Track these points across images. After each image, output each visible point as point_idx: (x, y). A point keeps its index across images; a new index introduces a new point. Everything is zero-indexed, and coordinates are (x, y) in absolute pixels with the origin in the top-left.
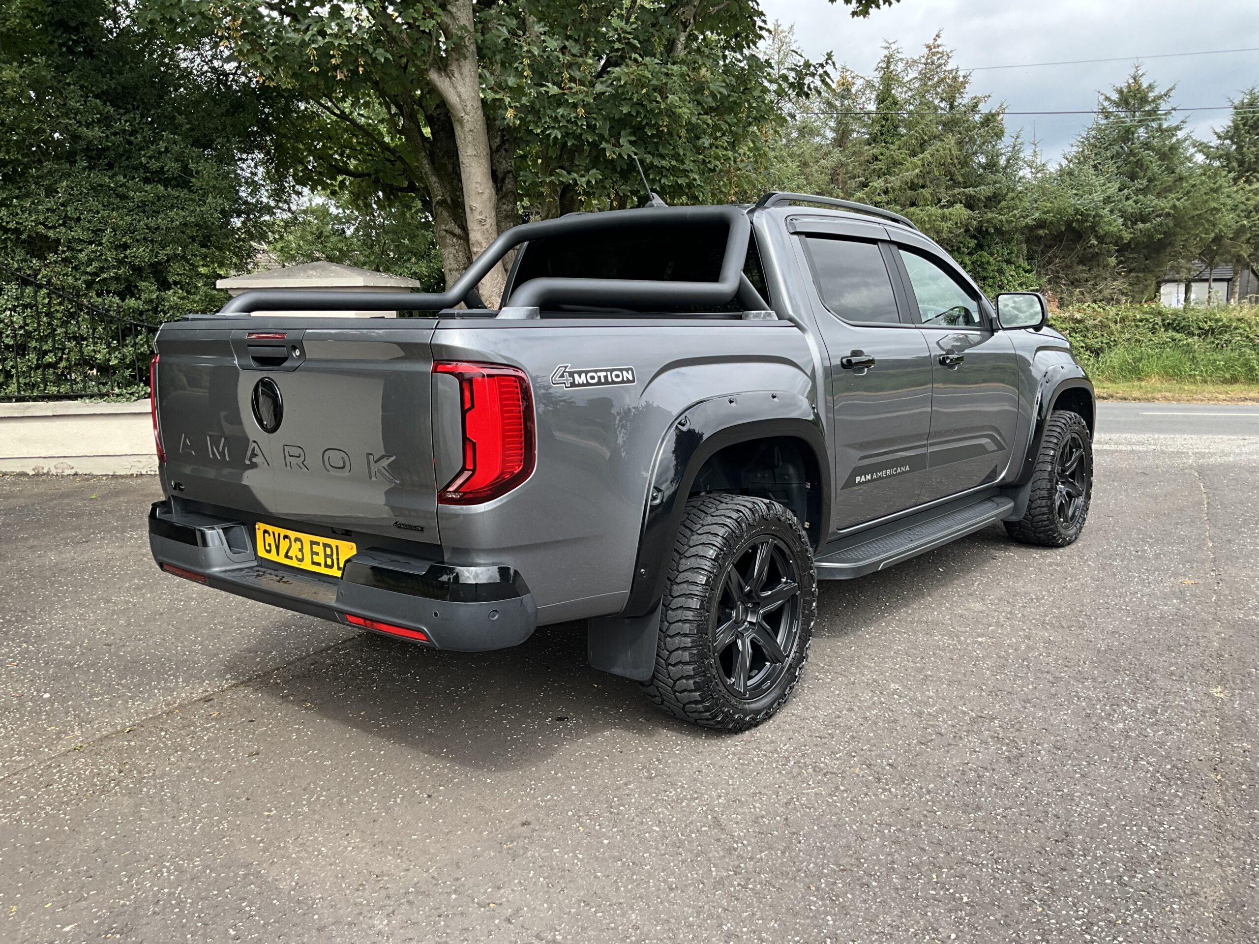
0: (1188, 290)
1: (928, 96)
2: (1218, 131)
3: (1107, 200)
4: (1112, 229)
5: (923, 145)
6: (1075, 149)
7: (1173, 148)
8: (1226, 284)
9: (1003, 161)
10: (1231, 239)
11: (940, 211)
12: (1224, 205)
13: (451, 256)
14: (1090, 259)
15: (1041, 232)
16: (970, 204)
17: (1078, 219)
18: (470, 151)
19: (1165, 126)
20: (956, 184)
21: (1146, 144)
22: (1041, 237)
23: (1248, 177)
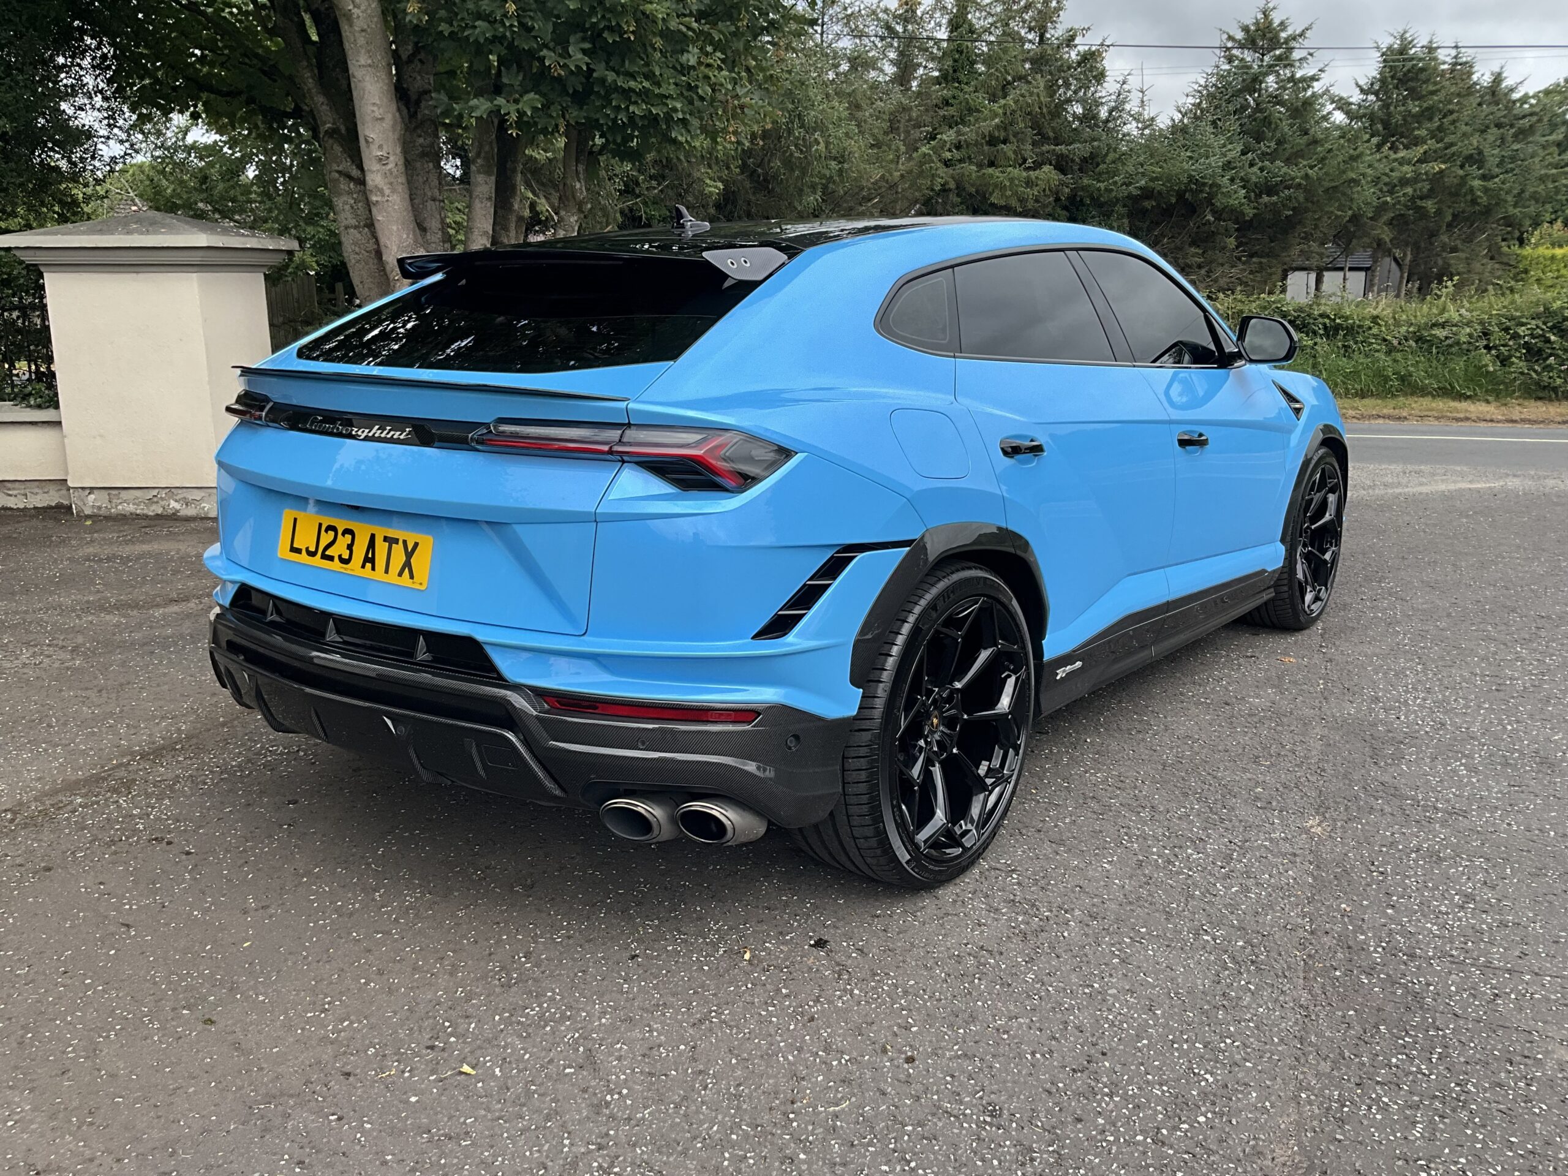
0: (1319, 281)
1: (1012, 24)
2: (1361, 83)
3: (1228, 166)
4: (1231, 202)
5: (1005, 88)
6: (1191, 100)
7: (1308, 103)
8: (1364, 274)
9: (1103, 113)
10: (1371, 219)
11: (1025, 174)
12: (1364, 175)
13: (347, 207)
14: (1204, 239)
15: (1148, 204)
16: (1062, 165)
17: (1191, 189)
18: (363, 60)
19: (1298, 75)
20: (1045, 139)
21: (1276, 97)
22: (1147, 210)
23: (1393, 143)
